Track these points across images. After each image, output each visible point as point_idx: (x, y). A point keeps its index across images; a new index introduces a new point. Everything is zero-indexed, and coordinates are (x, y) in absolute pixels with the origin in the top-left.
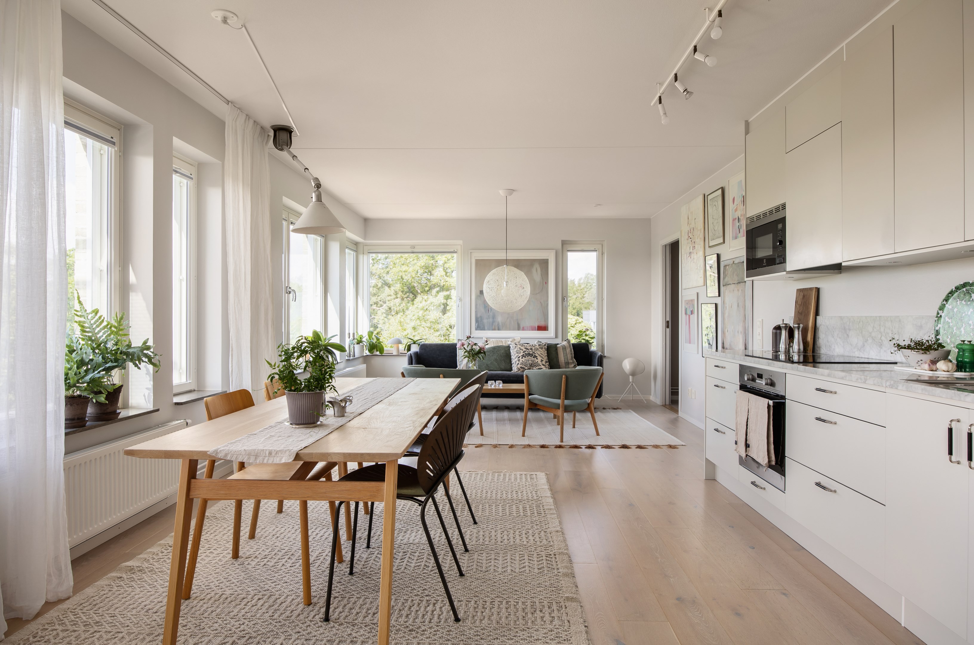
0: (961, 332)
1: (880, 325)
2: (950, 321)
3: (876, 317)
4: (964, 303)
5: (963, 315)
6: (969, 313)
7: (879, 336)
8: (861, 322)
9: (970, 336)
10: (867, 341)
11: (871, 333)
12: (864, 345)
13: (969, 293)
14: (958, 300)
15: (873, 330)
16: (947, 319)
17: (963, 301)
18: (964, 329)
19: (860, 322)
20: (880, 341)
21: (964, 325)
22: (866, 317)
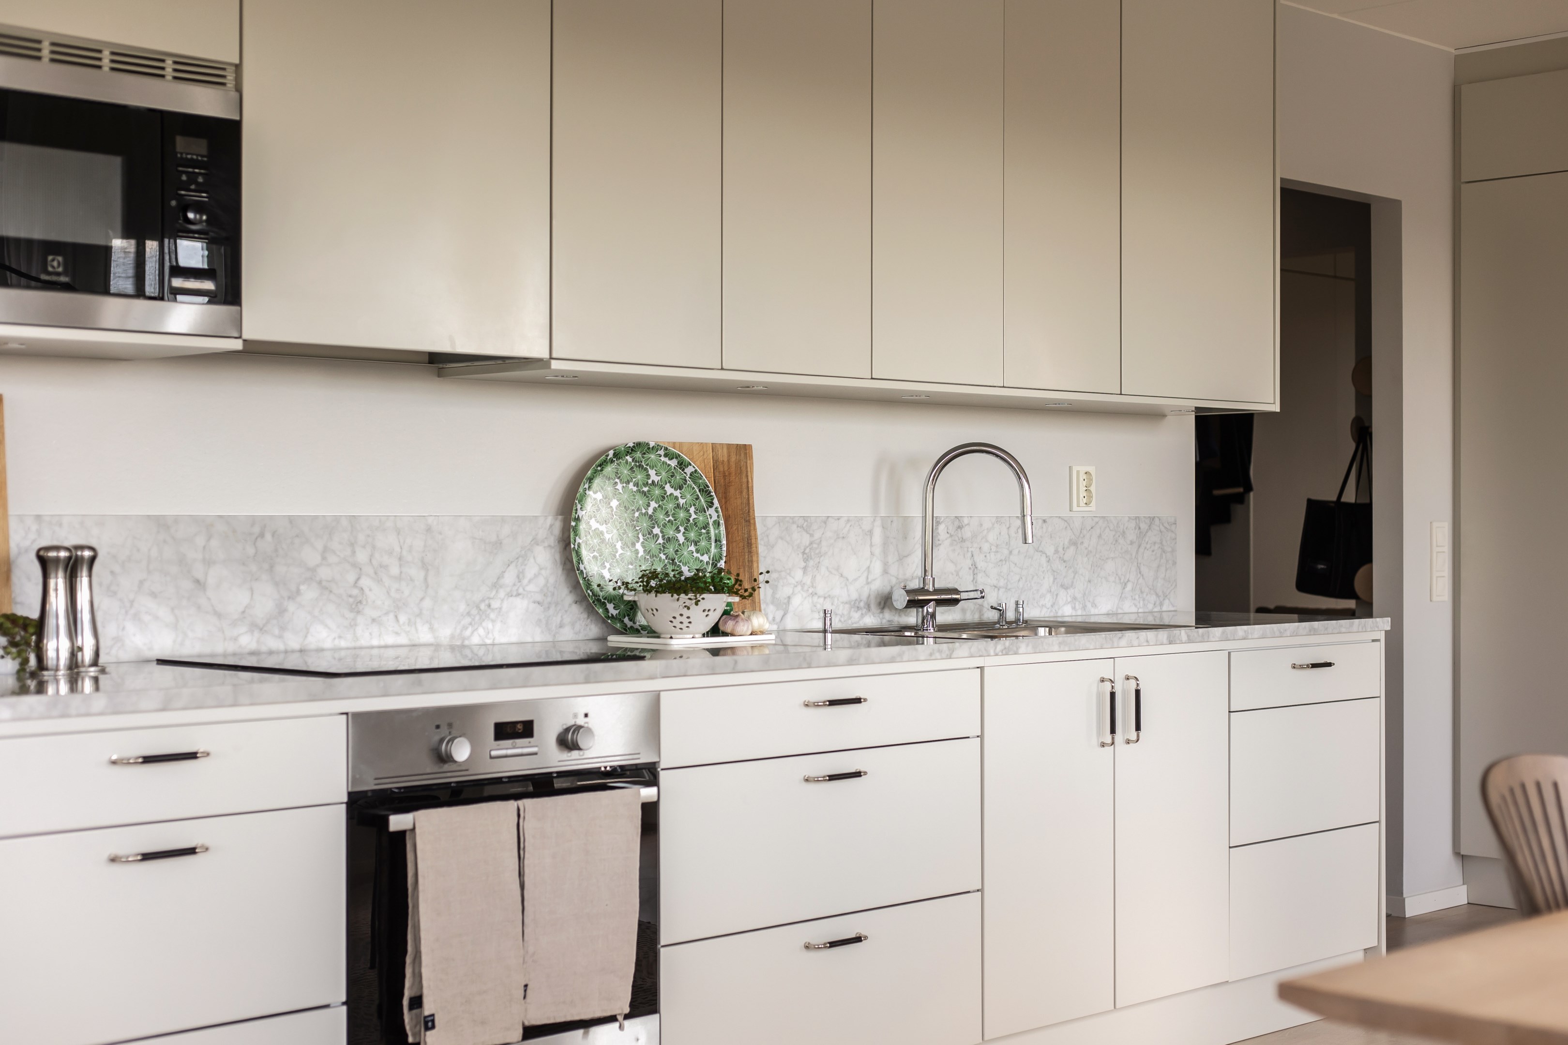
0: (637, 552)
1: (352, 545)
2: (603, 528)
3: (337, 519)
4: (635, 489)
5: (637, 514)
6: (650, 511)
7: (351, 577)
8: (268, 536)
9: (660, 560)
10: (294, 595)
11: (313, 570)
12: (282, 611)
13: (640, 466)
14: (617, 480)
15: (324, 558)
16: (594, 524)
17: (631, 484)
18: (644, 547)
19: (262, 535)
20: (355, 592)
21: (640, 536)
22: (291, 519)
